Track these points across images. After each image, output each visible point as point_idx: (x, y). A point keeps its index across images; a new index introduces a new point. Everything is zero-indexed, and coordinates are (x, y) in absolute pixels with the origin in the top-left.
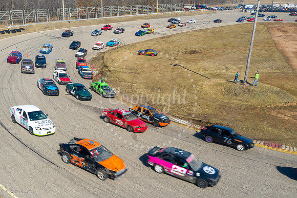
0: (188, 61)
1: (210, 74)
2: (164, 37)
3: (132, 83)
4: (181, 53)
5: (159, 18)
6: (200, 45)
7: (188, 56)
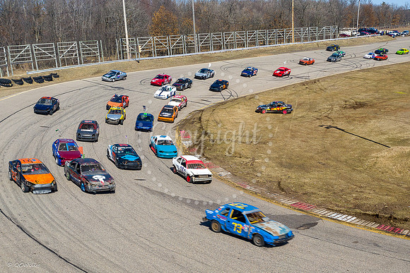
0: (350, 120)
1: (390, 140)
2: (307, 83)
3: (254, 159)
4: (336, 108)
5: (295, 51)
6: (371, 93)
7: (350, 112)
